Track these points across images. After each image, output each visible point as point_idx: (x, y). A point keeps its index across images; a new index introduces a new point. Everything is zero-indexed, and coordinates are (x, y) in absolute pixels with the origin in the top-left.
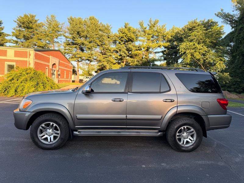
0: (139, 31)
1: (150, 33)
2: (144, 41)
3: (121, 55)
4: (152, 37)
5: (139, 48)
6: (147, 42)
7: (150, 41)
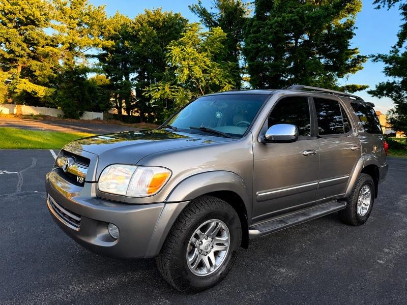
0: (50, 7)
1: (75, 16)
2: (62, 30)
3: (11, 51)
4: (79, 25)
5: (53, 41)
6: (68, 34)
7: (75, 31)
